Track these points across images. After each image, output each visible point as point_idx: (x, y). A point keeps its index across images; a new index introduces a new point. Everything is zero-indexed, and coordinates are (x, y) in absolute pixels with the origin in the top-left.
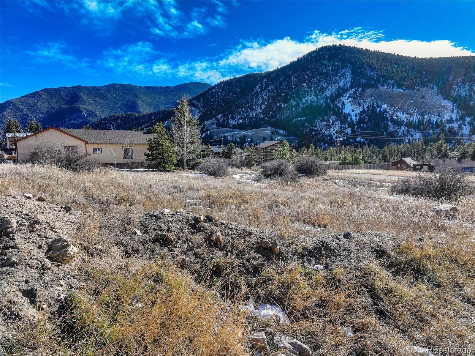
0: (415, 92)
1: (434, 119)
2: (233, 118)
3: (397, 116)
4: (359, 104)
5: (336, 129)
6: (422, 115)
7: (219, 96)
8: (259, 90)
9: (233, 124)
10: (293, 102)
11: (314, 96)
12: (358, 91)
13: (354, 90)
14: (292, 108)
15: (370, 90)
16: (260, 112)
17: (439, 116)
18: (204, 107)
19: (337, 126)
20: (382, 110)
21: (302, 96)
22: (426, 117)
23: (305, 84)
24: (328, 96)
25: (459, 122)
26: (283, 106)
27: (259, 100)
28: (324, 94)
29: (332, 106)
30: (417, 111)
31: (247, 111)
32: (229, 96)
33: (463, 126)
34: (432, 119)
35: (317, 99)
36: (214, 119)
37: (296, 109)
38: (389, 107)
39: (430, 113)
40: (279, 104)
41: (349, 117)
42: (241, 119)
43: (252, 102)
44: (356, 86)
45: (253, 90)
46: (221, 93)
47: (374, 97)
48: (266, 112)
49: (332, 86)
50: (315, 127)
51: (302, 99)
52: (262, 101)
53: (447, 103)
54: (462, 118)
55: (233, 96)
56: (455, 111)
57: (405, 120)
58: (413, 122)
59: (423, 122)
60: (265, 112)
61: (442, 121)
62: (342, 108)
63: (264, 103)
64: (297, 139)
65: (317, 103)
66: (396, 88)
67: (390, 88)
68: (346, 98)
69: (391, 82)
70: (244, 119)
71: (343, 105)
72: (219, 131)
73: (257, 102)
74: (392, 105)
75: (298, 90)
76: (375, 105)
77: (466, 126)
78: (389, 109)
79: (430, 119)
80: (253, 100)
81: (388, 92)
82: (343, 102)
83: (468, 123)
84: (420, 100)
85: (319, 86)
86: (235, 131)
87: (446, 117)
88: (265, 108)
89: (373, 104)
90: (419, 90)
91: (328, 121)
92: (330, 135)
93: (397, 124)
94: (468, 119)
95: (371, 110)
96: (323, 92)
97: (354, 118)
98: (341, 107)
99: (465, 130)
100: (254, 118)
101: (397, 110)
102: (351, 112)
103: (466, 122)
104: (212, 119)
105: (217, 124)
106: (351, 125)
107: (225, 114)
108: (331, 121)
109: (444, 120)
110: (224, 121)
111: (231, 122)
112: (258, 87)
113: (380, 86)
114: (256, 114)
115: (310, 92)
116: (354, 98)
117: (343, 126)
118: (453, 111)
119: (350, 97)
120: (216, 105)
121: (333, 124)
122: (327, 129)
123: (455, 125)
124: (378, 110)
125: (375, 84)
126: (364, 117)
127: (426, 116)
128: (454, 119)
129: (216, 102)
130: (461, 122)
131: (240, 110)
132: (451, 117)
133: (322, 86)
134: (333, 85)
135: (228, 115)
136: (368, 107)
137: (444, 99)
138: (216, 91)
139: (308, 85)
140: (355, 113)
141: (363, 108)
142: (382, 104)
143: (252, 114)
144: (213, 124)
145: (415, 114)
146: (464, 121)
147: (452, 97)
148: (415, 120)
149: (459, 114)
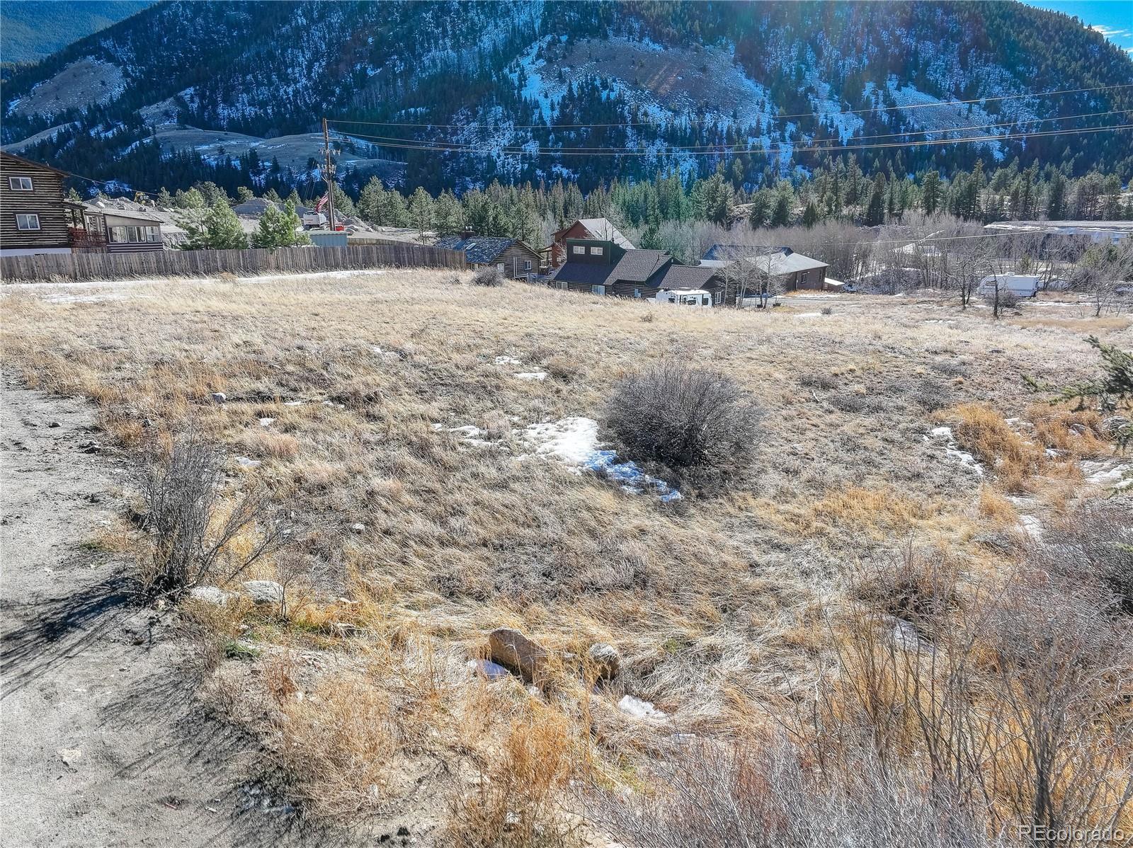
0: (689, 53)
1: (725, 123)
2: (229, 102)
3: (646, 114)
4: (561, 78)
5: (505, 142)
6: (700, 112)
7: (183, 29)
8: (302, 21)
9: (231, 121)
10: (398, 62)
11: (453, 48)
12: (560, 41)
13: (548, 38)
14: (395, 80)
15: (589, 42)
16: (306, 88)
17: (735, 116)
18: (139, 61)
19: (507, 135)
20: (613, 96)
21: (422, 47)
22: (709, 119)
23: (429, 15)
24: (487, 51)
25: (773, 134)
26: (371, 73)
27: (303, 52)
28: (475, 44)
29: (495, 79)
30: (690, 103)
31: (270, 83)
32: (218, 32)
33: (781, 144)
34: (719, 125)
35: (460, 57)
36: (172, 99)
37: (405, 83)
38: (629, 88)
39: (718, 110)
40: (358, 67)
41: (535, 111)
42: (253, 105)
43: (282, 54)
44: (554, 30)
45: (285, 20)
46: (192, 20)
47: (597, 61)
48: (324, 87)
49: (496, 26)
50: (452, 135)
51: (421, 55)
52: (313, 54)
53: (752, 86)
54: (781, 125)
55: (230, 35)
56: (768, 107)
57: (663, 125)
58: (680, 128)
59: (700, 132)
60: (322, 88)
61: (740, 129)
62: (521, 87)
63: (317, 60)
64: (405, 167)
65: (459, 68)
66: (647, 40)
67: (634, 39)
68: (529, 59)
69: (636, 26)
70: (263, 105)
71: (523, 78)
72: (183, 138)
73: (297, 57)
74: (635, 85)
75: (411, 30)
76: (598, 83)
77: (785, 143)
78: (628, 93)
79: (715, 125)
80: (284, 50)
81: (629, 49)
82: (522, 70)
83: (791, 137)
84: (698, 75)
85: (464, 21)
86: (233, 139)
87: (748, 122)
88: (321, 76)
89: (593, 79)
90: (696, 49)
91: (483, 120)
92: (489, 157)
93: (647, 133)
94: (791, 128)
95: (589, 95)
96: (474, 39)
97: (547, 114)
98: (517, 83)
99: (783, 154)
100: (290, 103)
101: (647, 99)
102: (541, 99)
103: (787, 135)
104: (164, 100)
105: (179, 115)
106: (541, 134)
107: (205, 87)
108: (491, 120)
109: (745, 127)
110: (202, 108)
111: (223, 111)
112: (300, 12)
113: (610, 33)
114: (296, 92)
115: (443, 38)
116: (550, 61)
117: (521, 133)
118: (763, 105)
119: (539, 56)
120: (178, 57)
121: (496, 130)
122: (481, 140)
123: (766, 142)
124: (604, 94)
125: (599, 27)
126: (572, 111)
127: (708, 116)
128: (764, 126)
129: (175, 49)
130: (777, 134)
131: (249, 77)
132: (758, 122)
133: (473, 24)
134: (500, 23)
135: (213, 91)
136: (581, 87)
137: (748, 77)
138: (176, 14)
139: (436, 17)
140: (549, 100)
141: (570, 90)
142: (614, 81)
143: (285, 91)
144: (167, 114)
145: (686, 111)
146: (783, 131)
147: (763, 72)
148: (684, 124)
149: (774, 114)
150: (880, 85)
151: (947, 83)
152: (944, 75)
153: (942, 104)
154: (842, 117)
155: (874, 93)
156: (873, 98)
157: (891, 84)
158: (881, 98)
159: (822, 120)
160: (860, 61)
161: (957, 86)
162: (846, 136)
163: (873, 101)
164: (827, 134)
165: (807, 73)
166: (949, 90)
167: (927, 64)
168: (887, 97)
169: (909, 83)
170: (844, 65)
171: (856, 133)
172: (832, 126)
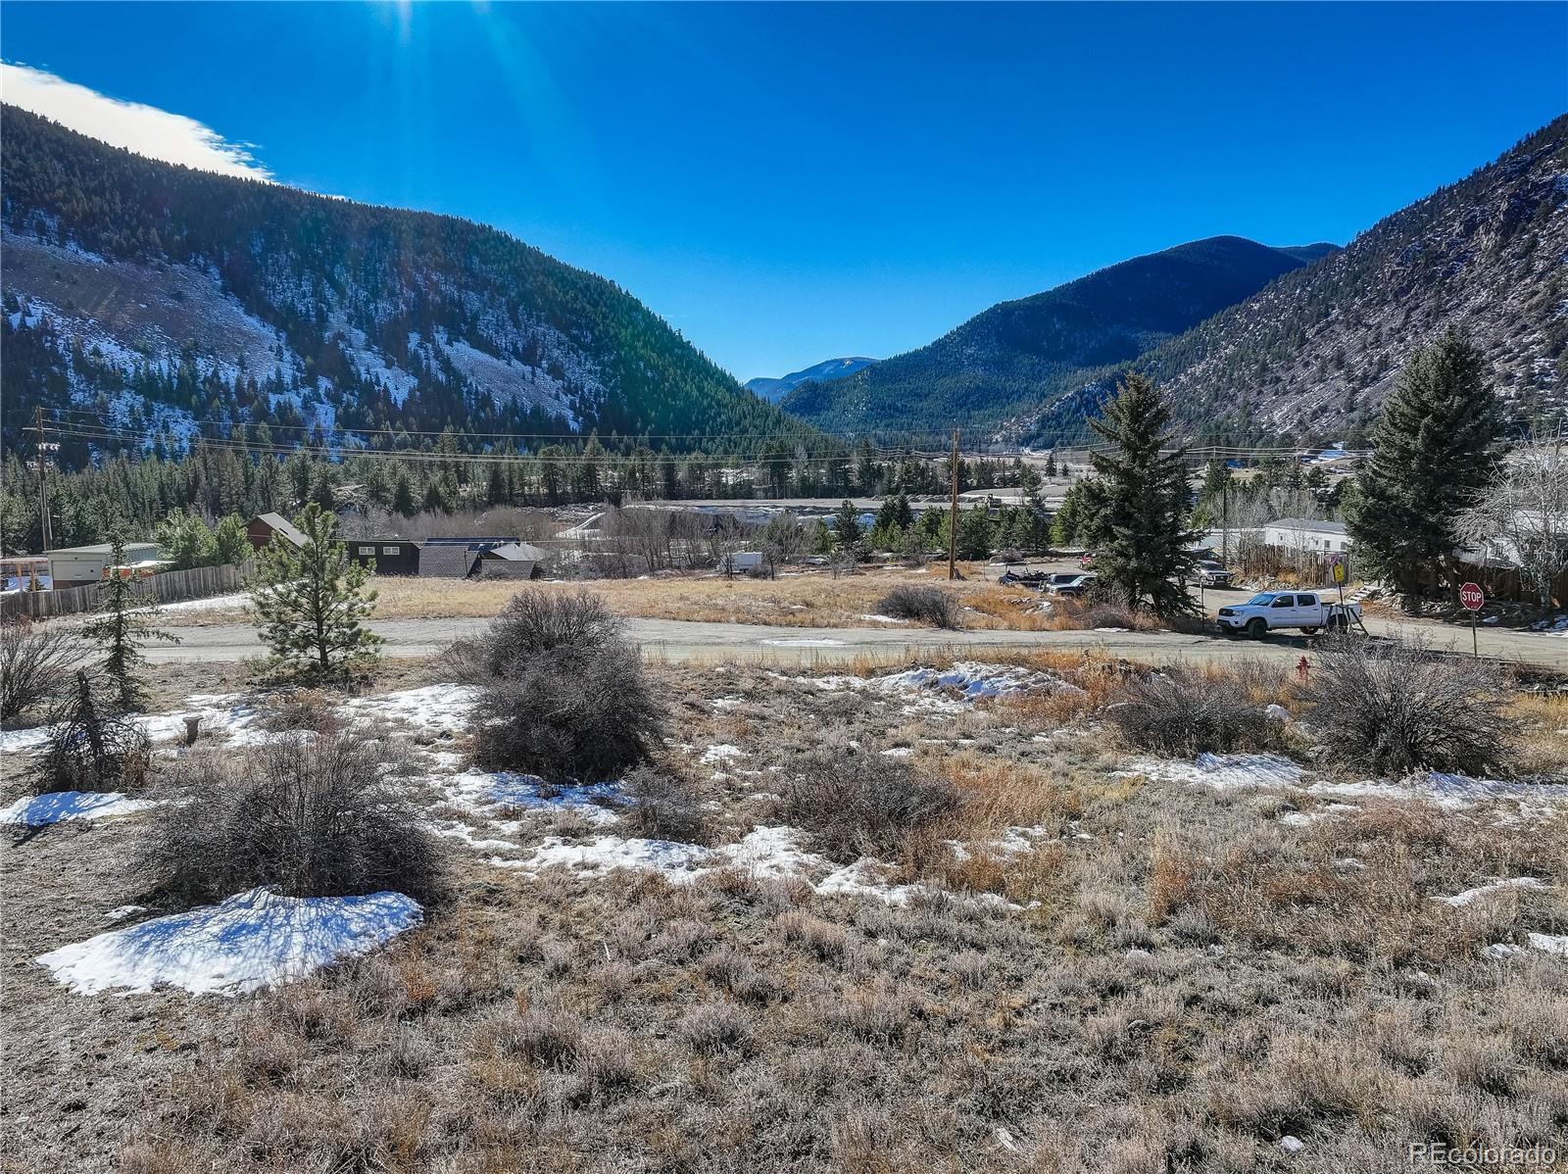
0: (149, 272)
1: (230, 374)
3: (96, 352)
6: (187, 356)
17: (242, 364)
20: (31, 322)
22: (202, 366)
25: (302, 391)
30: (168, 341)
33: (316, 404)
34: (221, 374)
38: (58, 313)
39: (213, 354)
53: (257, 325)
54: (311, 380)
56: (287, 355)
57: (131, 370)
58: (161, 376)
59: (194, 384)
61: (255, 382)
66: (73, 246)
67: (50, 242)
69: (50, 223)
74: (69, 310)
77: (323, 403)
78: (59, 320)
79: (215, 374)
81: (45, 255)
83: (327, 395)
84: (170, 303)
87: (264, 373)
90: (160, 268)
93: (104, 381)
94: (324, 384)
99: (323, 417)
101: (93, 331)
103: (322, 392)
109: (260, 380)
118: (280, 352)
123: (296, 401)
127: (201, 362)
128: (287, 379)
130: (307, 391)
132: (279, 373)
137: (249, 312)
142: (29, 300)
145: (164, 352)
146: (316, 388)
147: (270, 308)
148: (165, 370)
149: (299, 365)
150: (427, 337)
151: (502, 342)
152: (497, 332)
153: (501, 364)
154: (388, 373)
155: (420, 345)
156: (421, 352)
157: (441, 337)
158: (432, 353)
159: (364, 376)
160: (396, 307)
161: (515, 345)
162: (400, 396)
163: (423, 355)
164: (371, 393)
165: (331, 315)
166: (506, 349)
167: (476, 317)
168: (438, 353)
169: (461, 338)
170: (376, 309)
171: (411, 392)
172: (378, 383)
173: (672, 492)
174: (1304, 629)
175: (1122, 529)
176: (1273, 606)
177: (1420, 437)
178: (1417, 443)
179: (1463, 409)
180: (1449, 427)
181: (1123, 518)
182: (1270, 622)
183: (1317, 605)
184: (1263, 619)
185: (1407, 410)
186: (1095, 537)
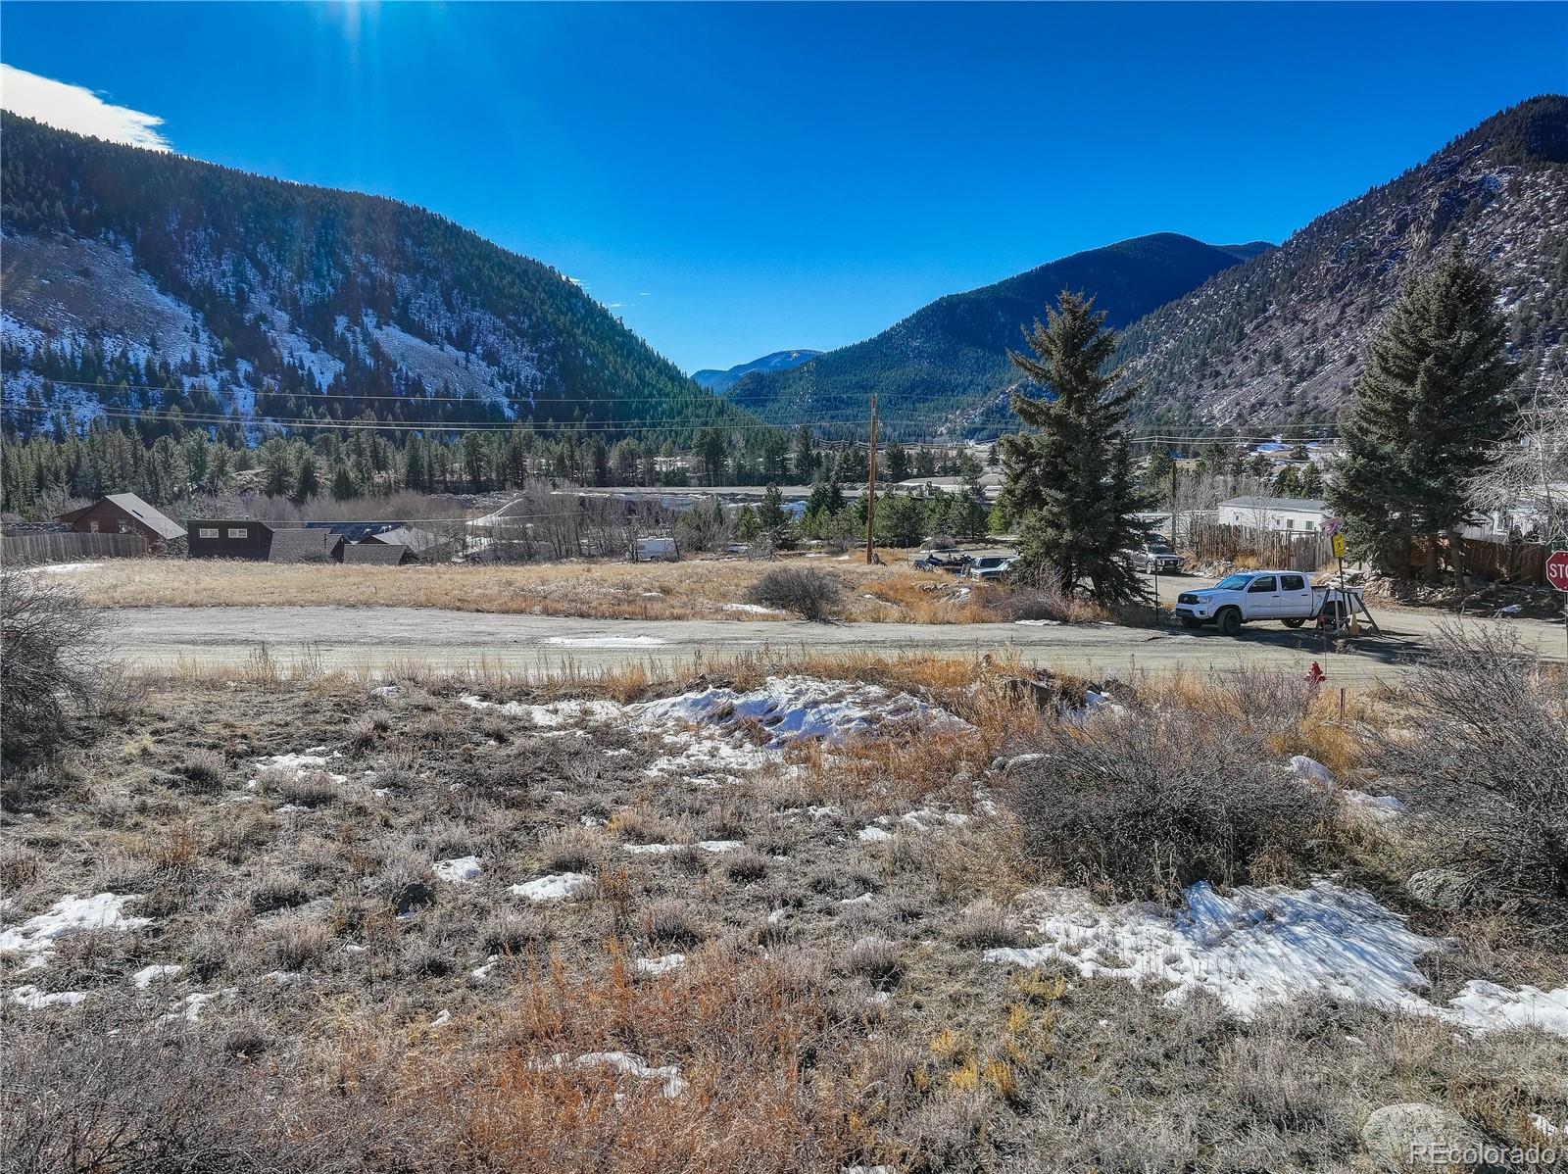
0: (53, 247)
1: (140, 355)
6: (93, 335)
17: (153, 344)
22: (110, 346)
25: (220, 374)
30: (72, 319)
33: (234, 388)
34: (130, 355)
39: (122, 334)
53: (172, 305)
54: (229, 362)
56: (204, 337)
57: (30, 349)
58: (63, 357)
59: (100, 364)
61: (168, 364)
77: (241, 386)
79: (124, 354)
83: (247, 378)
84: (77, 280)
87: (178, 355)
90: (66, 242)
94: (244, 367)
99: (241, 402)
103: (241, 375)
109: (174, 361)
118: (195, 333)
123: (212, 384)
127: (108, 342)
128: (203, 361)
130: (225, 374)
132: (194, 355)
137: (163, 291)
145: (67, 331)
146: (235, 371)
147: (186, 287)
148: (68, 350)
149: (216, 347)
150: (355, 320)
151: (435, 326)
152: (429, 316)
153: (433, 349)
154: (313, 357)
155: (348, 329)
156: (349, 335)
157: (370, 321)
158: (360, 337)
159: (287, 360)
160: (323, 289)
161: (448, 330)
162: (325, 380)
163: (351, 339)
164: (295, 378)
165: (253, 296)
166: (439, 334)
167: (407, 301)
168: (366, 336)
169: (391, 322)
170: (301, 290)
171: (337, 378)
172: (302, 367)
173: (602, 479)
174: (1287, 621)
175: (1053, 492)
176: (1251, 590)
177: (1419, 382)
178: (1415, 392)
179: (1472, 346)
180: (1454, 371)
181: (1056, 479)
182: (1246, 611)
183: (1307, 590)
184: (1236, 608)
185: (1403, 352)
186: (1019, 504)
